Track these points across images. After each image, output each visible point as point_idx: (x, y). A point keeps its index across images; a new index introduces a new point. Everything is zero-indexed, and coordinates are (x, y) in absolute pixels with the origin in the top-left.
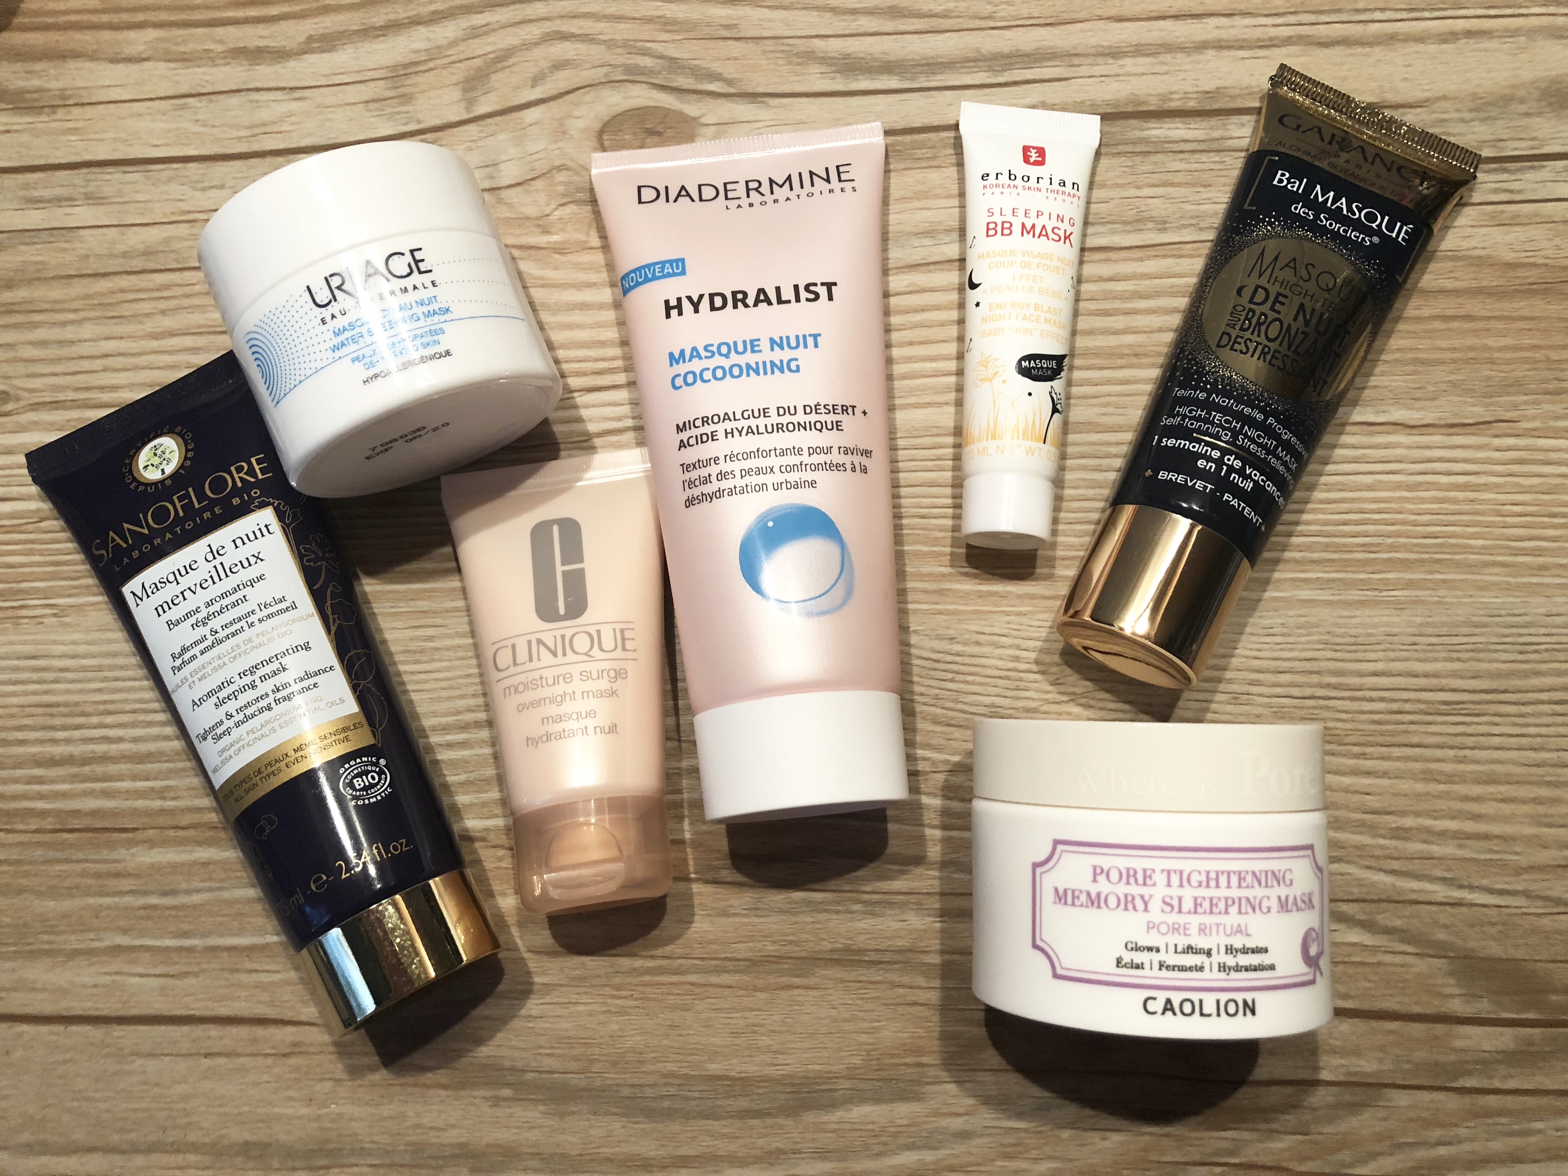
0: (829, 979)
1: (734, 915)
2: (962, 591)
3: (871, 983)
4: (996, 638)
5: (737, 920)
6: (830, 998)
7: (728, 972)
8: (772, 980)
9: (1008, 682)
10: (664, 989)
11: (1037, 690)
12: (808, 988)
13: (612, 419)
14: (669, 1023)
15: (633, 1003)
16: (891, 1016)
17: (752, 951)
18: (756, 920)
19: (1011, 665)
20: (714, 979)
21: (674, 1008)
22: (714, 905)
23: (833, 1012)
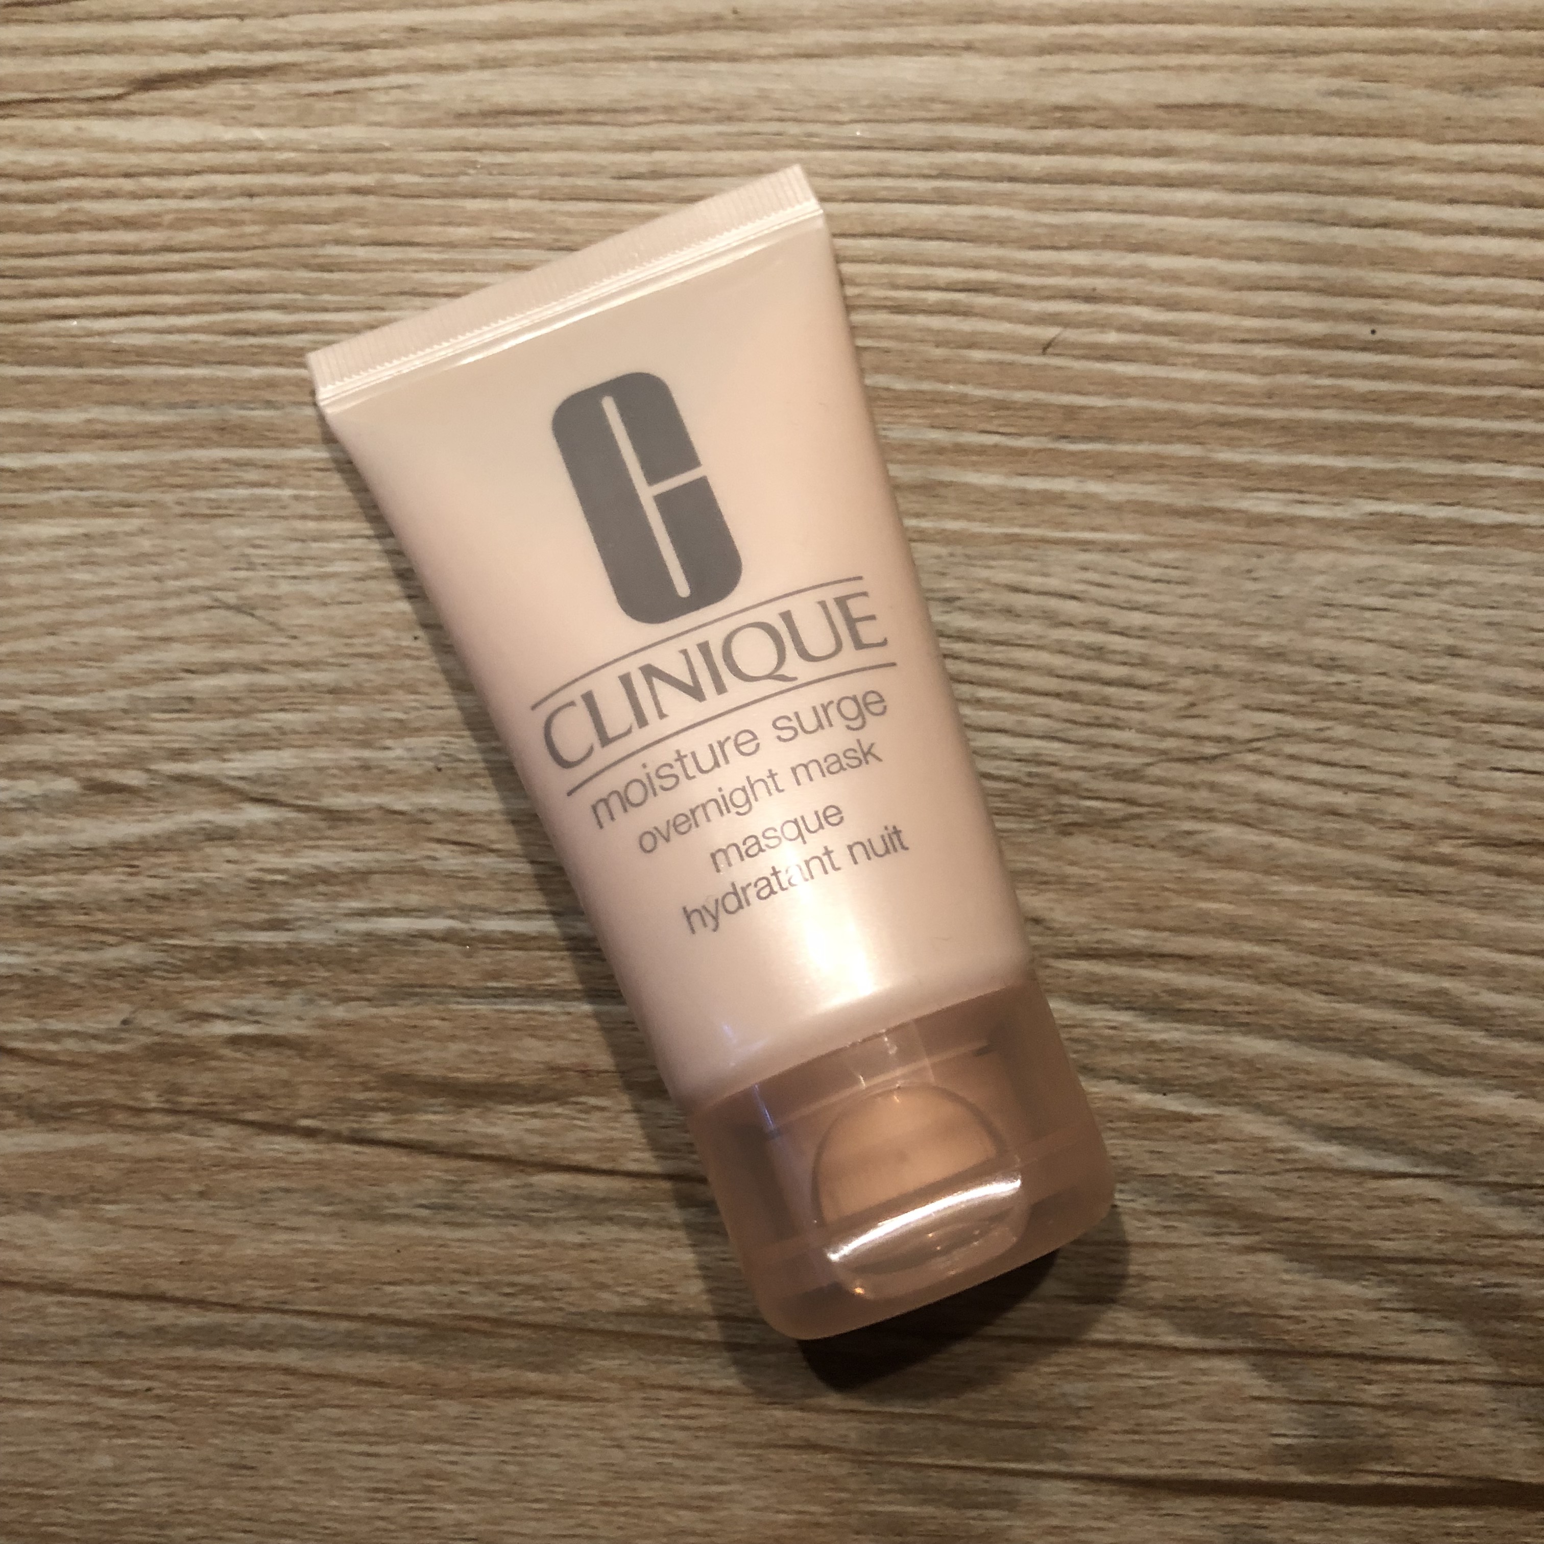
0: (612, 1379)
1: (397, 1218)
2: (981, 489)
3: (710, 1392)
4: (1053, 603)
5: (402, 1229)
6: (613, 1422)
7: (374, 1348)
8: (477, 1373)
9: (1077, 707)
10: (225, 1380)
11: (1143, 730)
12: (561, 1396)
13: (184, 50)
14: (232, 1458)
15: (152, 1408)
16: (750, 1471)
17: (433, 1303)
18: (448, 1233)
19: (1085, 667)
20: (343, 1364)
21: (246, 1423)
22: (350, 1192)
23: (617, 1455)
